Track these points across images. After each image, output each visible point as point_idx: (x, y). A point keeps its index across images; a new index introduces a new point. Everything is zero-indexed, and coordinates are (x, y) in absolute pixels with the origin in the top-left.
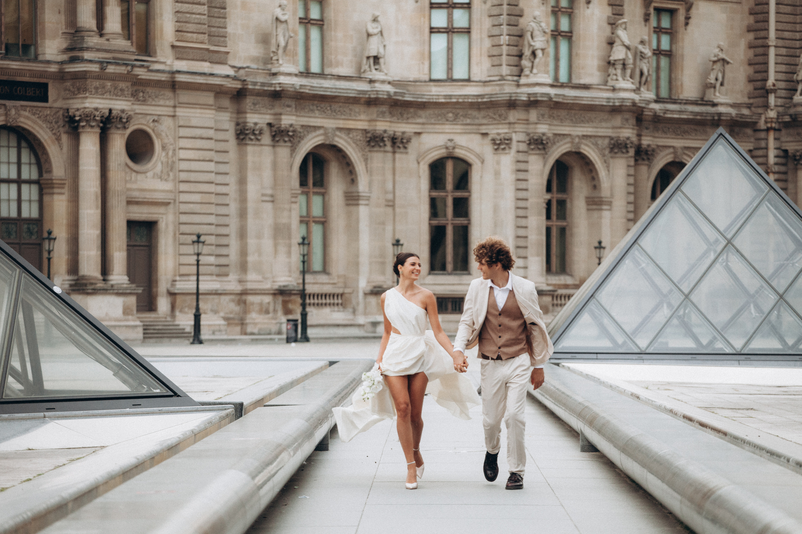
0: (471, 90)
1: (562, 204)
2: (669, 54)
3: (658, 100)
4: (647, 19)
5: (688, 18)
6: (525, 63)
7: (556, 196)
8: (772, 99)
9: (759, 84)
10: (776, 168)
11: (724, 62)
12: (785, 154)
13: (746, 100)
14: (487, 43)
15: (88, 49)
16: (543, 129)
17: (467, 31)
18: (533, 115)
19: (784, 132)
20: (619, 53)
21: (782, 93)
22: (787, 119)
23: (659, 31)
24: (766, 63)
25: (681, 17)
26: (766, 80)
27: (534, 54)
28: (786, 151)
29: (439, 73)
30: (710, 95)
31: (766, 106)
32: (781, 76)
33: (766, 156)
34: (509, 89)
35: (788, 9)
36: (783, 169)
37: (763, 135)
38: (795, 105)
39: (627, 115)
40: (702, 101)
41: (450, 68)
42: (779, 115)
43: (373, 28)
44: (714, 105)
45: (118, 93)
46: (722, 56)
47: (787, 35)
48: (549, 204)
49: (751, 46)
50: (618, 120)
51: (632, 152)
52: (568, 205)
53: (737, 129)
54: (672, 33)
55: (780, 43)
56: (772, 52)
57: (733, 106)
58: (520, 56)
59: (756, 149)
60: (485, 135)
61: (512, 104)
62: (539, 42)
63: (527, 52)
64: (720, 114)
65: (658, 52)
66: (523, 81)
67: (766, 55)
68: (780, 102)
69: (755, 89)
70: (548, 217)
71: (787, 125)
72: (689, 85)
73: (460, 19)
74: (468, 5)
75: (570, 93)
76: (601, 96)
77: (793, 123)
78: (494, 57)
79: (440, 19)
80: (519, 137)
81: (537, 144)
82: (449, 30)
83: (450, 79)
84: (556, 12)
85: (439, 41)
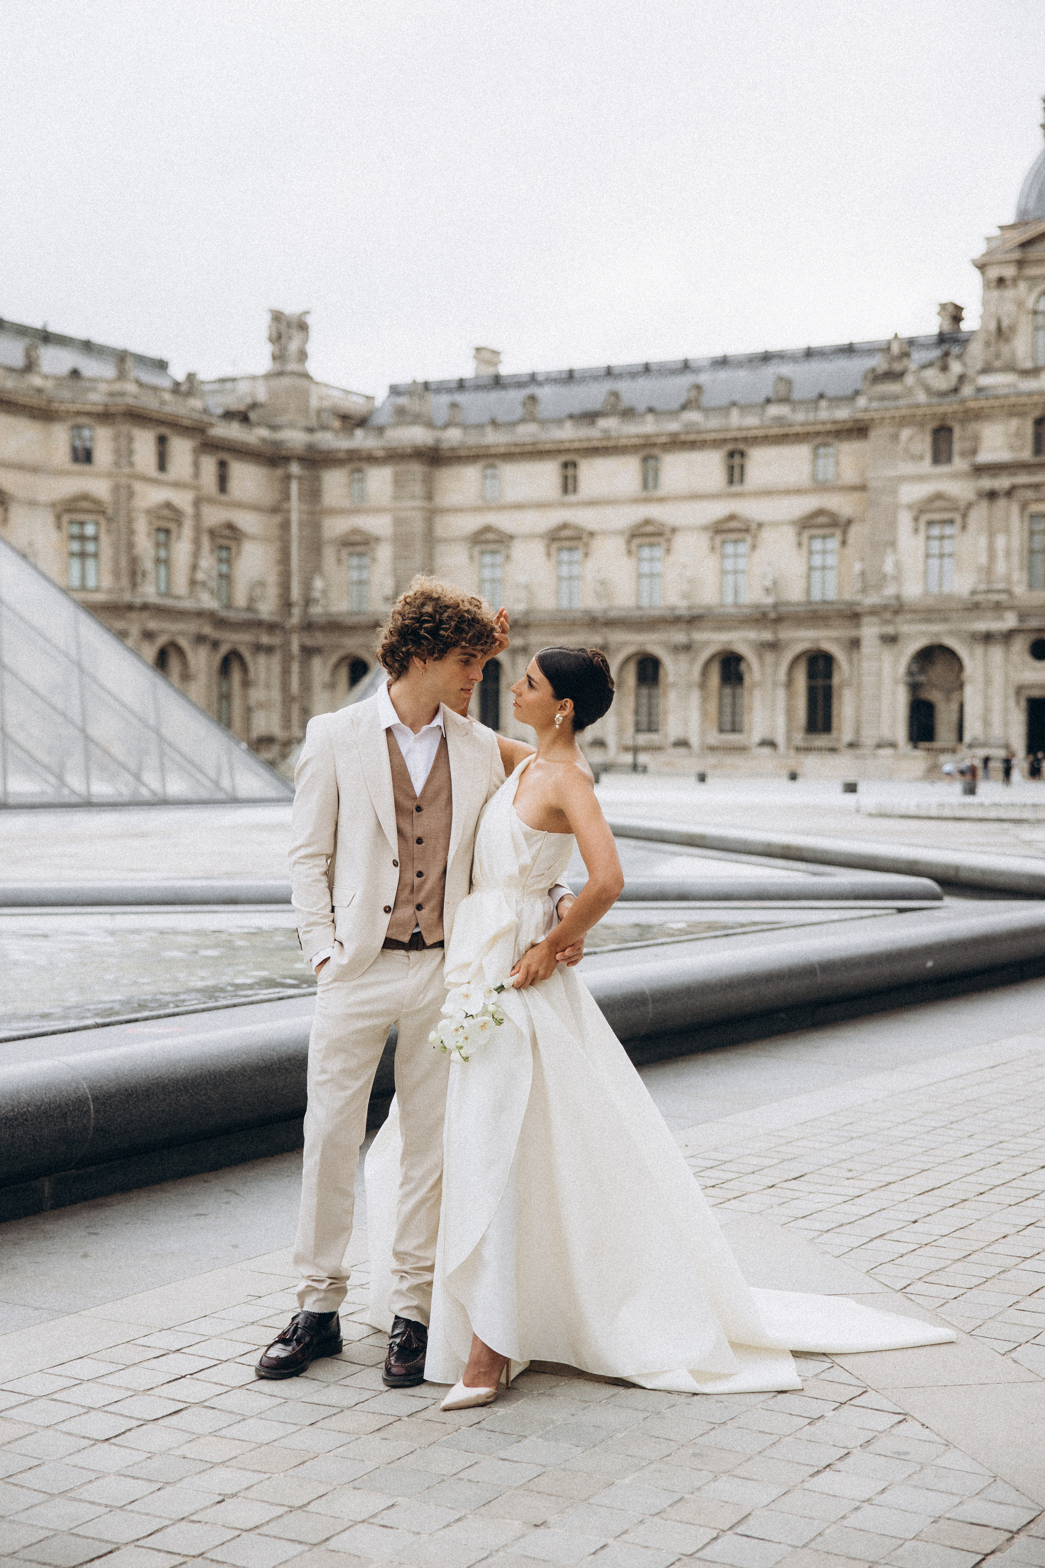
0: (100, 597)
2: (227, 577)
3: (223, 607)
4: (214, 552)
5: (239, 553)
8: (295, 610)
9: (286, 599)
10: (298, 657)
11: (264, 583)
12: (303, 648)
13: (278, 610)
14: (111, 564)
16: (151, 625)
17: (96, 555)
18: (145, 615)
19: (303, 632)
21: (302, 607)
22: (305, 623)
23: (220, 560)
24: (290, 586)
25: (234, 550)
26: (290, 597)
27: (144, 574)
28: (304, 646)
29: (76, 582)
31: (291, 615)
32: (300, 595)
33: (291, 649)
34: (127, 597)
35: (303, 552)
36: (302, 657)
37: (288, 634)
38: (310, 615)
39: (206, 618)
40: (249, 609)
41: (84, 581)
42: (300, 621)
43: (27, 551)
44: (258, 612)
46: (261, 579)
49: (280, 574)
50: (201, 622)
51: (208, 642)
54: (228, 561)
55: (299, 574)
56: (294, 579)
57: (270, 613)
58: (135, 574)
59: (285, 643)
61: (130, 607)
62: (146, 566)
63: (139, 572)
64: (261, 619)
65: (221, 576)
66: (137, 591)
67: (290, 581)
68: (300, 612)
69: (284, 603)
71: (305, 628)
72: (240, 599)
73: (90, 547)
74: (96, 539)
75: (168, 602)
76: (188, 604)
77: (308, 626)
78: (116, 574)
79: (75, 546)
80: (135, 631)
81: (148, 635)
82: (82, 555)
83: (83, 588)
84: (158, 545)
85: (75, 562)
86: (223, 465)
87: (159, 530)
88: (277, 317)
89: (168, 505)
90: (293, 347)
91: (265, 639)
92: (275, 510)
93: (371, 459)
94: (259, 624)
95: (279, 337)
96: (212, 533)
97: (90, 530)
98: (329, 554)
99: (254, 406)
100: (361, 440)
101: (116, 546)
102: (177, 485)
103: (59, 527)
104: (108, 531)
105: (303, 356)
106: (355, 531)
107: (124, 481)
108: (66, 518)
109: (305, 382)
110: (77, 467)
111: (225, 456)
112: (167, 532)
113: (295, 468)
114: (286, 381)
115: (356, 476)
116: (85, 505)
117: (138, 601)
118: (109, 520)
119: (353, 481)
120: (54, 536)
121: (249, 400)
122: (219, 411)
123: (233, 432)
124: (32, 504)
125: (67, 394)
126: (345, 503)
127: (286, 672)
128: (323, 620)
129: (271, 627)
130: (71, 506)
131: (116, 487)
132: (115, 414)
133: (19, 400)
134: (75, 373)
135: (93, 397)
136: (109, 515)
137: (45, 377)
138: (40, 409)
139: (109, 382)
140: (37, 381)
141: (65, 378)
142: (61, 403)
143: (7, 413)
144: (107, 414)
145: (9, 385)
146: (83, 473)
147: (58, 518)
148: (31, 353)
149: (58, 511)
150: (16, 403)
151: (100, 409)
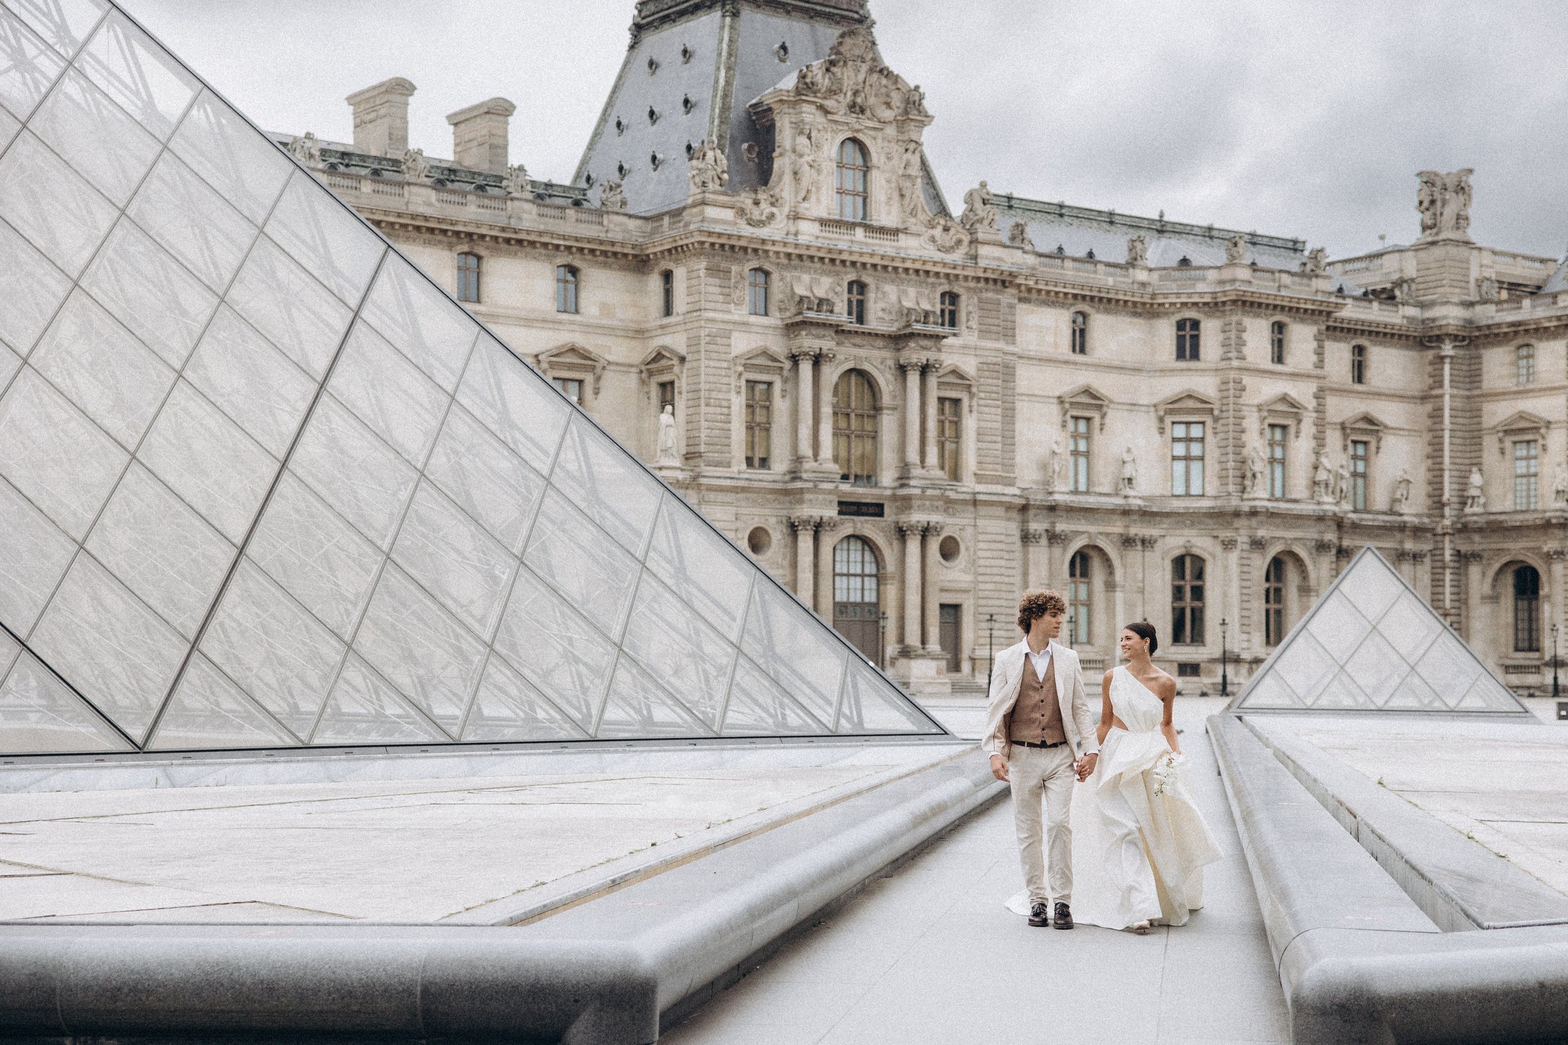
0: (1205, 504)
1: (1278, 591)
2: (1364, 476)
3: (1355, 511)
4: (1345, 448)
5: (1378, 448)
6: (1248, 483)
7: (1273, 585)
8: (1447, 511)
9: (1436, 499)
10: (1452, 564)
11: (1409, 482)
12: (1458, 554)
13: (1426, 511)
14: (1217, 467)
15: (914, 478)
16: (1261, 533)
17: (1202, 458)
18: (1254, 522)
19: (1457, 536)
20: (1322, 476)
21: (1457, 506)
22: (1459, 526)
23: (1355, 457)
24: (1442, 483)
25: (1373, 446)
26: (1441, 495)
27: (1254, 476)
28: (1459, 551)
29: (1180, 490)
30: (1397, 508)
31: (1443, 516)
32: (1453, 493)
33: (1443, 555)
34: (1235, 502)
35: (1459, 441)
36: (1456, 565)
37: (1439, 538)
38: (1466, 515)
39: (1330, 523)
40: (1391, 512)
41: (1188, 486)
42: (1453, 523)
43: (1126, 457)
44: (1401, 515)
45: (934, 509)
46: (1406, 477)
47: (1458, 461)
48: (1268, 591)
49: (1429, 470)
50: (1322, 526)
51: (1334, 551)
52: (1284, 592)
53: (1419, 534)
54: (1365, 459)
55: (1453, 467)
56: (1447, 474)
57: (1416, 515)
58: (1243, 477)
59: (1435, 549)
60: (1216, 537)
61: (1237, 514)
62: (1257, 468)
63: (1249, 474)
64: (1405, 522)
65: (1355, 474)
66: (1246, 496)
67: (1442, 476)
68: (1454, 513)
69: (1434, 503)
70: (1267, 601)
71: (1460, 531)
72: (1380, 500)
73: (1196, 449)
74: (1202, 440)
75: (1283, 506)
76: (1308, 508)
77: (1464, 529)
78: (1223, 478)
79: (1180, 449)
80: (1243, 539)
81: (1258, 544)
82: (1187, 458)
83: (1187, 495)
84: (1272, 444)
85: (1180, 466)
86: (1359, 350)
87: (1272, 426)
88: (1429, 180)
89: (1284, 399)
90: (1450, 211)
91: (1409, 545)
92: (1424, 398)
93: (1541, 332)
94: (1402, 528)
95: (1433, 202)
96: (1343, 427)
97: (1196, 431)
98: (1490, 444)
99: (1399, 283)
100: (1529, 311)
101: (1222, 448)
102: (1295, 376)
103: (1162, 430)
104: (1215, 433)
105: (1461, 220)
106: (1522, 416)
107: (1233, 375)
108: (1168, 420)
109: (1464, 252)
110: (1183, 364)
111: (1362, 341)
112: (1284, 428)
113: (1448, 349)
114: (1437, 252)
115: (1524, 352)
116: (1191, 404)
117: (1245, 507)
118: (1216, 420)
119: (1519, 358)
120: (1156, 437)
121: (1395, 277)
122: (1359, 292)
123: (1376, 313)
124: (1132, 406)
125: (1173, 287)
126: (1510, 384)
127: (1437, 582)
128: (1482, 520)
129: (1418, 531)
130: (1176, 406)
131: (1225, 383)
132: (1224, 303)
133: (1121, 297)
134: (1185, 262)
135: (1201, 287)
136: (1216, 412)
137: (1151, 270)
138: (1144, 304)
139: (1219, 268)
140: (1142, 276)
141: (1173, 269)
142: (1166, 296)
143: (1107, 311)
144: (1216, 304)
145: (1110, 281)
146: (1190, 370)
147: (1161, 420)
148: (1138, 245)
149: (1162, 413)
150: (1118, 301)
151: (1207, 299)
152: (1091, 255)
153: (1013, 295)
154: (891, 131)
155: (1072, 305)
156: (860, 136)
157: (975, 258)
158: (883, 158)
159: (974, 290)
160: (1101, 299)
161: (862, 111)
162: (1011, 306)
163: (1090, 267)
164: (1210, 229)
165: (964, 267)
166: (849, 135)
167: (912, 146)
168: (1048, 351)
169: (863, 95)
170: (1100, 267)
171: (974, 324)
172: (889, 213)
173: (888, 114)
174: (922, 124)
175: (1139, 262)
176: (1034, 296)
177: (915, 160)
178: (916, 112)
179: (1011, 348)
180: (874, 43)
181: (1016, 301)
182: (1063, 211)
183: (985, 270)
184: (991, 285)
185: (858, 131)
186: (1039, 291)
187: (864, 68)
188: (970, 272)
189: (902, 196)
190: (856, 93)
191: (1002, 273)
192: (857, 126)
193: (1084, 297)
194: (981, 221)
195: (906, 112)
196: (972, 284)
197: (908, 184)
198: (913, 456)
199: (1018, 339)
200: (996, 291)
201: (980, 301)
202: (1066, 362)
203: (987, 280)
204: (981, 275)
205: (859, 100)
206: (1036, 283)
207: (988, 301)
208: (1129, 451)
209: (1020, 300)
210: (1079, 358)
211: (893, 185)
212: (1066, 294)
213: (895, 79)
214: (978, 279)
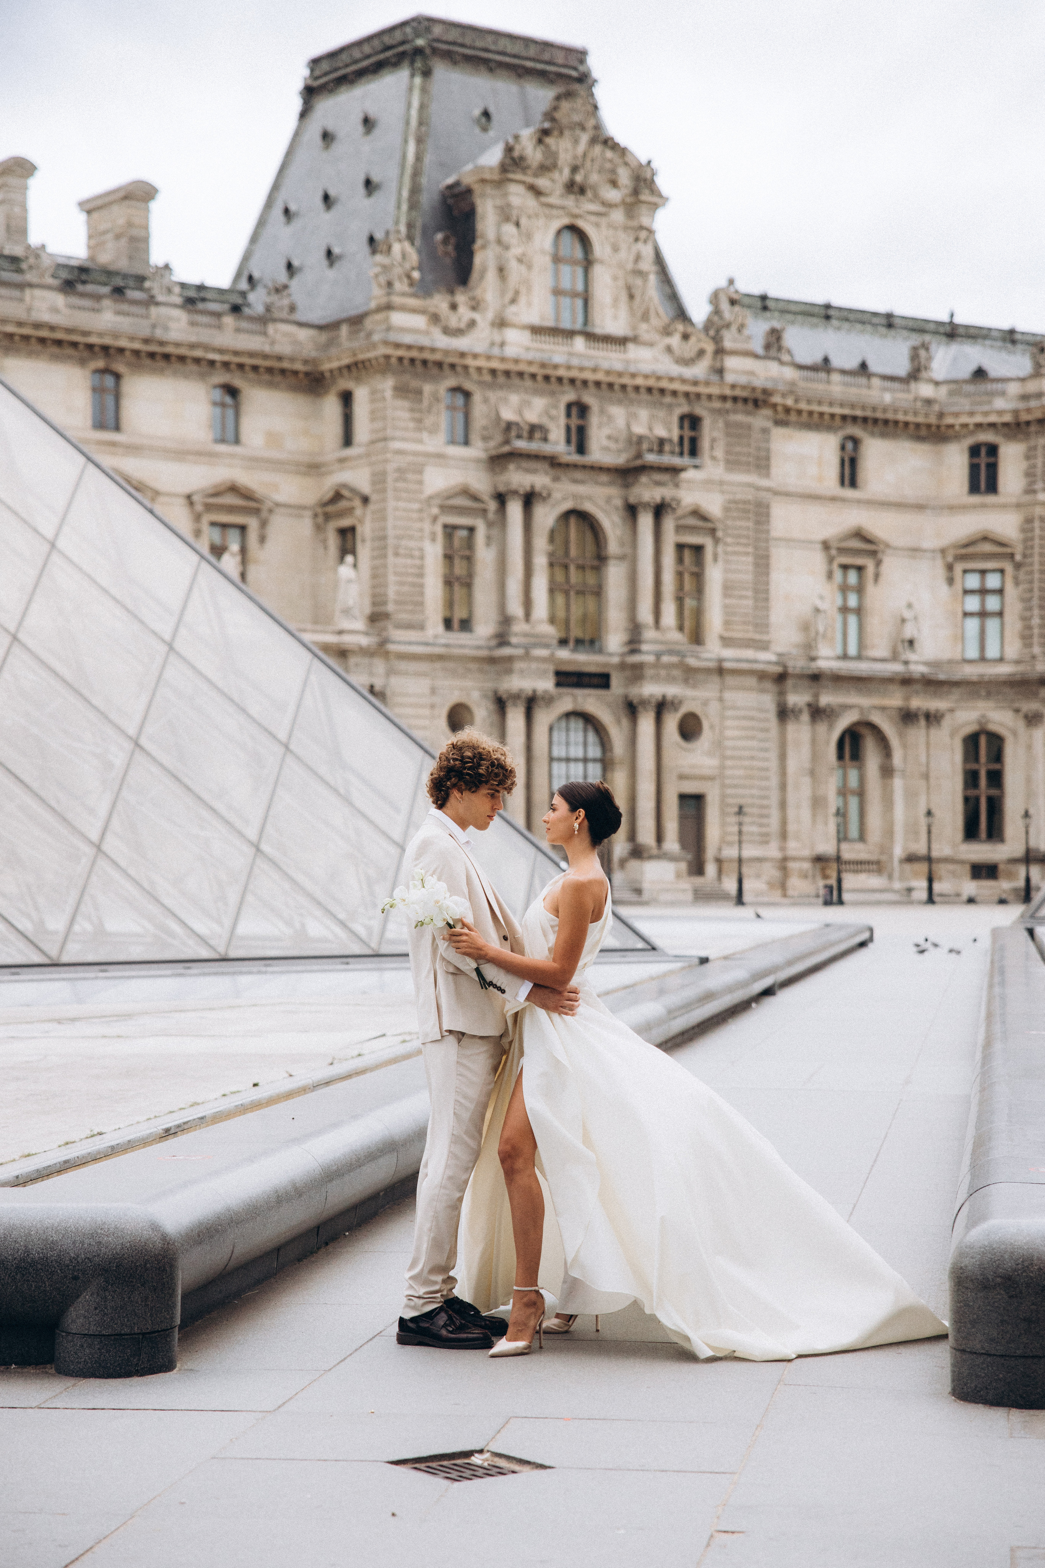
0: (1004, 670)
14: (1019, 624)
15: (647, 642)
17: (1000, 614)
29: (972, 652)
41: (983, 649)
43: (907, 614)
45: (671, 680)
60: (1019, 710)
73: (993, 603)
74: (1001, 591)
78: (1026, 638)
79: (973, 604)
82: (983, 614)
83: (983, 659)
85: (973, 624)
97: (993, 582)
101: (1026, 600)
103: (950, 581)
104: (1017, 583)
108: (959, 568)
110: (976, 499)
116: (987, 548)
118: (1018, 566)
120: (944, 589)
124: (915, 551)
125: (964, 404)
130: (970, 550)
131: (1029, 520)
132: (1028, 423)
133: (901, 417)
134: (980, 374)
135: (1000, 403)
136: (1018, 558)
137: (937, 383)
138: (929, 426)
139: (1023, 380)
140: (925, 390)
141: (965, 382)
142: (957, 415)
143: (883, 435)
144: (1018, 424)
145: (888, 398)
146: (984, 506)
147: (950, 568)
148: (922, 353)
149: (950, 559)
150: (896, 423)
151: (1008, 418)
152: (864, 366)
153: (767, 418)
154: (618, 216)
155: (840, 428)
156: (581, 224)
157: (720, 371)
158: (608, 250)
159: (719, 412)
160: (876, 421)
161: (582, 191)
162: (765, 431)
163: (863, 380)
164: (1012, 332)
165: (707, 383)
166: (566, 221)
167: (643, 234)
168: (810, 485)
169: (582, 172)
170: (876, 382)
171: (719, 453)
172: (615, 317)
173: (613, 195)
174: (655, 207)
175: (924, 374)
176: (793, 417)
177: (647, 251)
178: (647, 191)
179: (764, 483)
180: (596, 107)
181: (769, 424)
182: (831, 312)
183: (733, 387)
184: (740, 405)
185: (576, 216)
186: (799, 412)
187: (585, 138)
188: (715, 390)
189: (631, 297)
190: (575, 169)
191: (754, 389)
192: (576, 211)
193: (854, 419)
194: (728, 326)
195: (636, 192)
196: (717, 405)
197: (639, 282)
198: (645, 614)
199: (774, 471)
200: (748, 413)
201: (727, 425)
202: (833, 499)
203: (735, 399)
204: (728, 392)
205: (579, 178)
206: (797, 401)
207: (739, 425)
208: (910, 606)
209: (779, 423)
210: (849, 493)
211: (621, 283)
212: (833, 416)
213: (622, 151)
214: (724, 398)
